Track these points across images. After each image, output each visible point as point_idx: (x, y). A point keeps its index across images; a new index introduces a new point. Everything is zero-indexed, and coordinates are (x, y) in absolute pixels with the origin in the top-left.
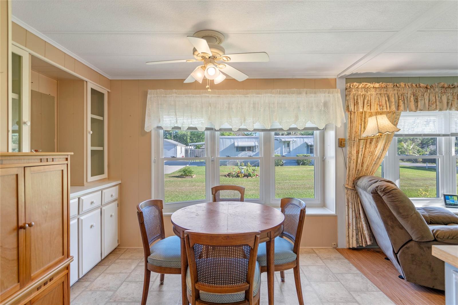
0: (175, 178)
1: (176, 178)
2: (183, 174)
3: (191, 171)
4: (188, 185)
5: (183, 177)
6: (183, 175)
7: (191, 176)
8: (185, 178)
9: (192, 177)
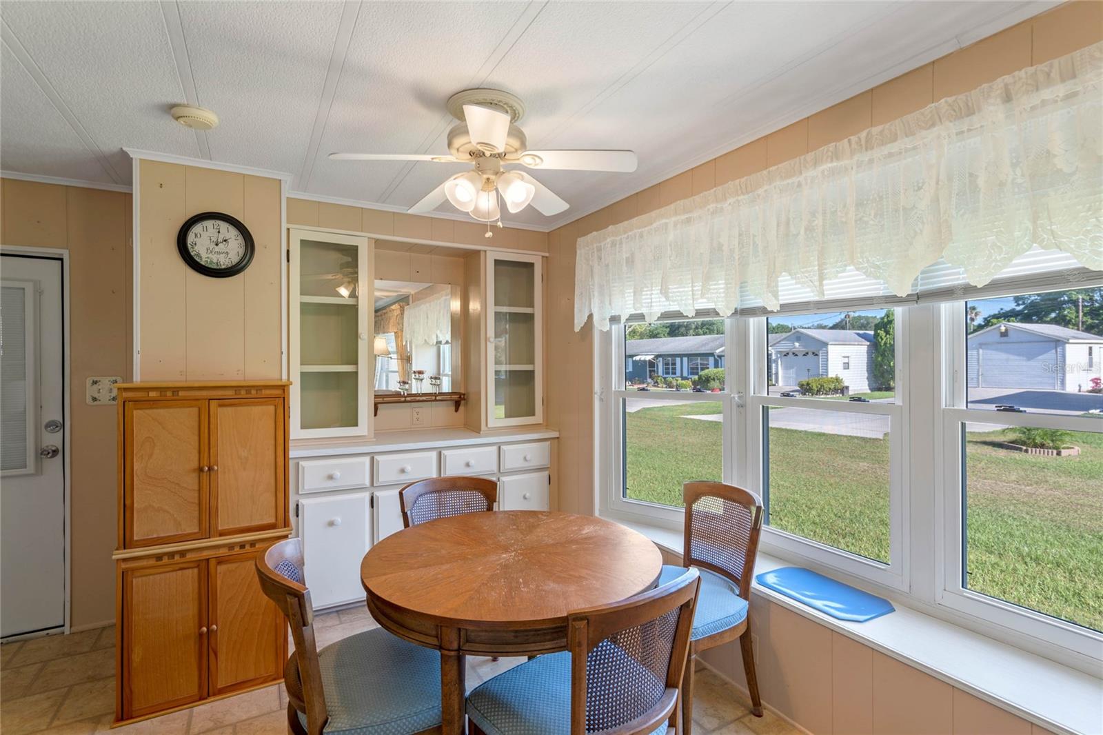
0: (986, 447)
1: (989, 449)
2: (1023, 437)
3: (1059, 433)
4: (1013, 478)
5: (1020, 450)
6: (1024, 443)
7: (1054, 448)
8: (1026, 451)
9: (1059, 454)
